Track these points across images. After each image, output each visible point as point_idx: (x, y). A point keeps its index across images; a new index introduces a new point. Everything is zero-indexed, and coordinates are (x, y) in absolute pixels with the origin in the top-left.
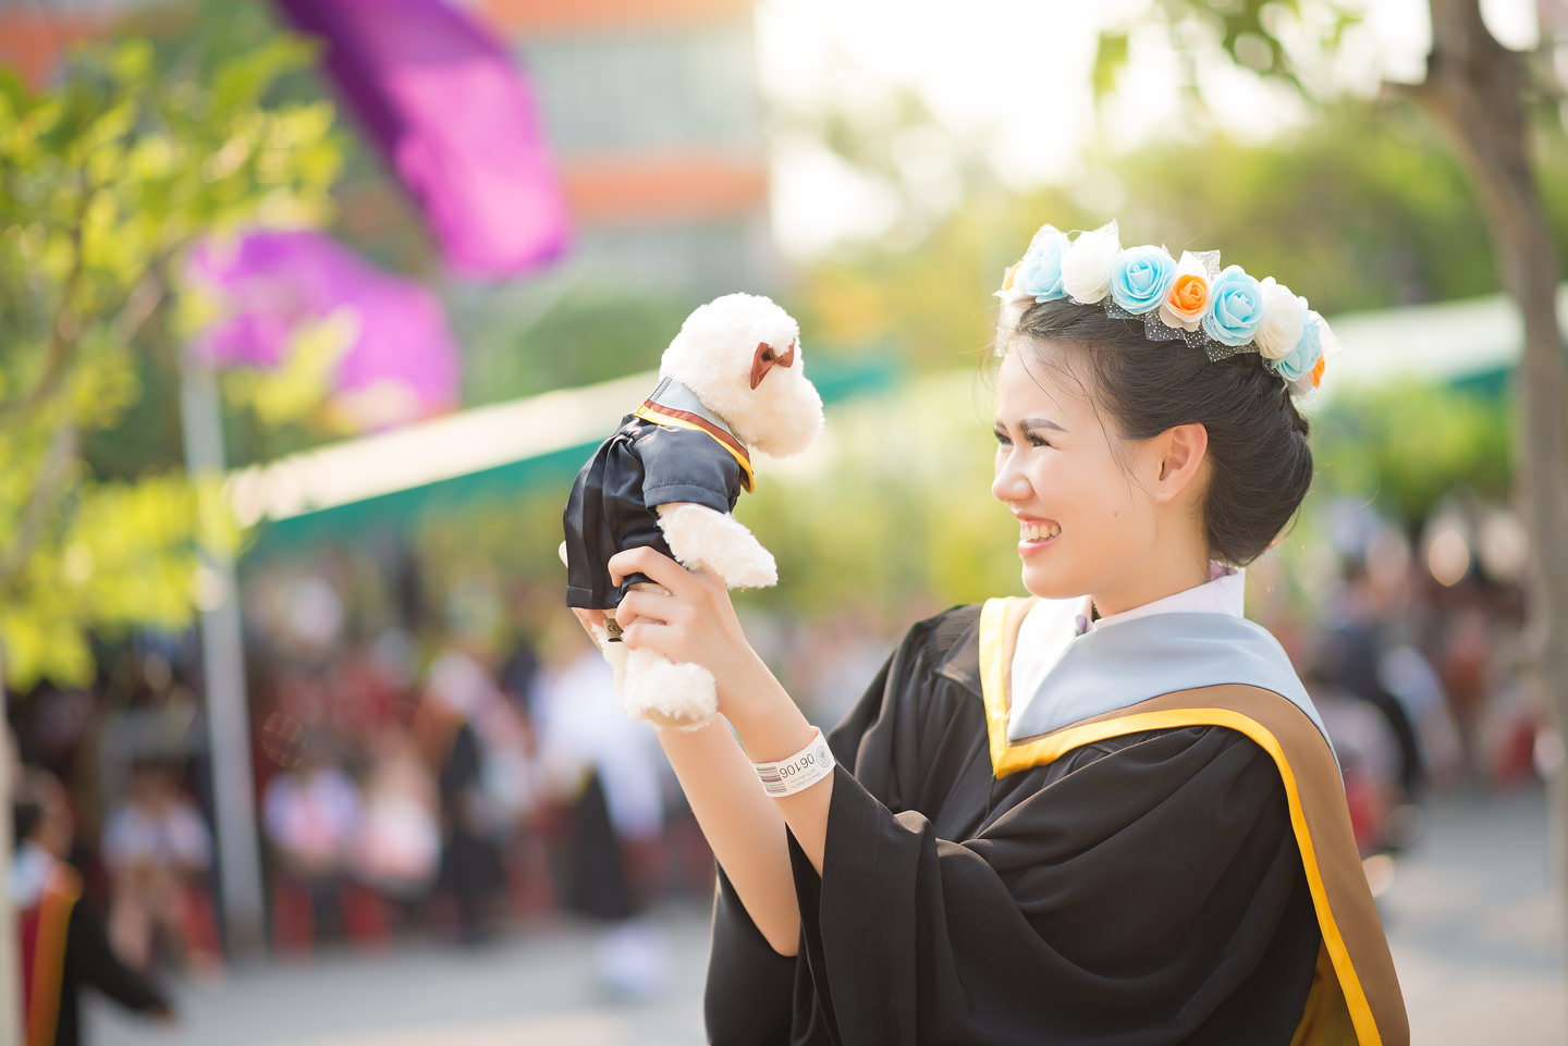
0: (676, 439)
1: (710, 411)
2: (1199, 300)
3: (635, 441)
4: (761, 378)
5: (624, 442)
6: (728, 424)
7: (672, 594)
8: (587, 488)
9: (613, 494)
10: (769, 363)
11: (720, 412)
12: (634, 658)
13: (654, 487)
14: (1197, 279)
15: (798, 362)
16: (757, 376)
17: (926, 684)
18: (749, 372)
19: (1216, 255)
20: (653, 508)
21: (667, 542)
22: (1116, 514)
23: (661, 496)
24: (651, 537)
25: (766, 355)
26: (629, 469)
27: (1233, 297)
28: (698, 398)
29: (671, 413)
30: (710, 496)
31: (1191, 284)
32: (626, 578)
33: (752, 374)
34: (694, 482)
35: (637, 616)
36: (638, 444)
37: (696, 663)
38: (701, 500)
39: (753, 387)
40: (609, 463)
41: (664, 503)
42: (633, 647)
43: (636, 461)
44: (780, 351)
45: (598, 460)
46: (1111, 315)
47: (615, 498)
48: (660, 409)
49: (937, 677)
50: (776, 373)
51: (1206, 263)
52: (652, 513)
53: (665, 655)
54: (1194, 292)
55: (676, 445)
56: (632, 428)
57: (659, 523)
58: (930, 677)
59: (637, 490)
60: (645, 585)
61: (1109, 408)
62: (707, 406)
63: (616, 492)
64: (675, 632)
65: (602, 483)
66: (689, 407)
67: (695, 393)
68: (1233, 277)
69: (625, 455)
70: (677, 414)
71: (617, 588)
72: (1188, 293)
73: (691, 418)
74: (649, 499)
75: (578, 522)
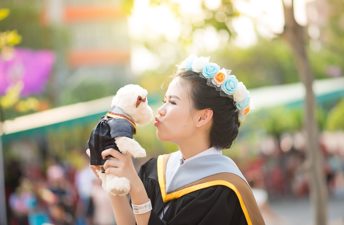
0: (118, 121)
1: (126, 114)
2: (222, 79)
3: (107, 122)
4: (139, 105)
5: (104, 122)
6: (130, 117)
7: (118, 160)
8: (95, 134)
9: (102, 135)
10: (140, 101)
11: (128, 114)
12: (108, 177)
13: (114, 133)
14: (224, 74)
15: (147, 101)
16: (137, 105)
17: (147, 181)
18: (136, 103)
19: (230, 71)
20: (114, 138)
21: (118, 147)
22: (184, 126)
23: (116, 135)
24: (113, 146)
25: (140, 99)
26: (106, 129)
27: (231, 82)
28: (123, 110)
29: (116, 114)
30: (128, 134)
31: (221, 75)
32: (106, 157)
33: (137, 104)
34: (124, 131)
35: (109, 166)
36: (108, 122)
37: (125, 177)
38: (126, 136)
39: (137, 107)
40: (101, 127)
41: (117, 137)
42: (108, 174)
43: (108, 127)
44: (143, 98)
45: (97, 127)
46: (200, 76)
47: (103, 136)
48: (113, 114)
49: (149, 179)
50: (142, 103)
51: (227, 72)
52: (114, 140)
53: (117, 175)
54: (222, 77)
55: (118, 122)
56: (106, 118)
57: (115, 142)
58: (147, 179)
59: (109, 134)
60: (111, 158)
61: (192, 98)
62: (125, 112)
63: (103, 135)
64: (120, 169)
65: (99, 133)
66: (121, 113)
67: (122, 109)
68: (233, 78)
69: (105, 126)
70: (117, 115)
71: (104, 160)
72: (220, 77)
73: (121, 115)
74: (112, 136)
75: (93, 143)
